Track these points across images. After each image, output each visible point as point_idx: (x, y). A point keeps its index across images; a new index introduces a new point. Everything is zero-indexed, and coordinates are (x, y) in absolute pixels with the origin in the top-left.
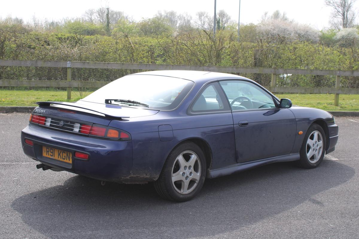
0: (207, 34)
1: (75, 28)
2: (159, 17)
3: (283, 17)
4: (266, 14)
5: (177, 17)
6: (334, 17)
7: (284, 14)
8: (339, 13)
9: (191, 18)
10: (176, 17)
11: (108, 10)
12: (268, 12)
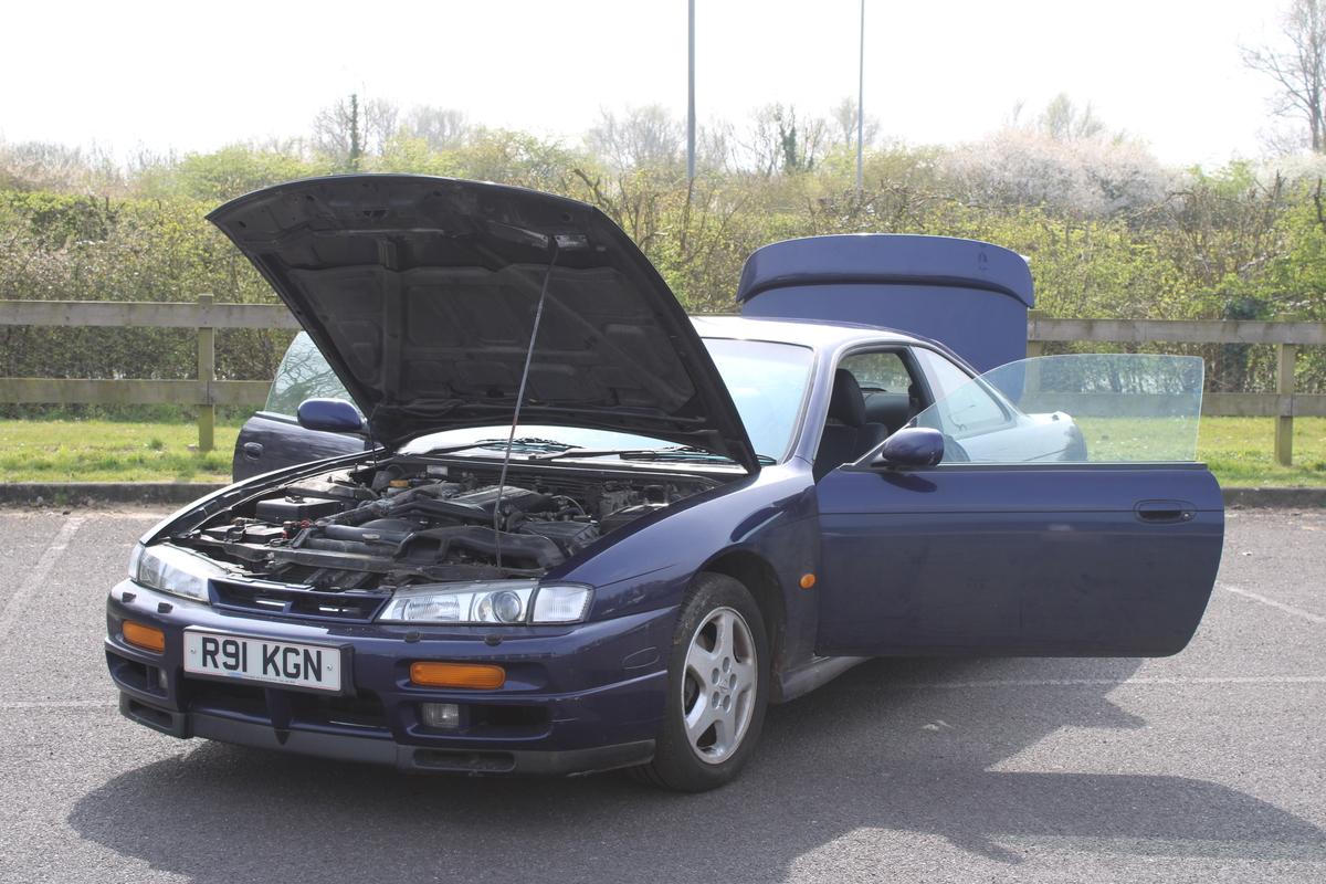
0: (589, 183)
1: (215, 174)
2: (604, 128)
3: (1087, 117)
5: (673, 126)
6: (1277, 113)
7: (1089, 110)
8: (1294, 97)
9: (730, 129)
10: (669, 125)
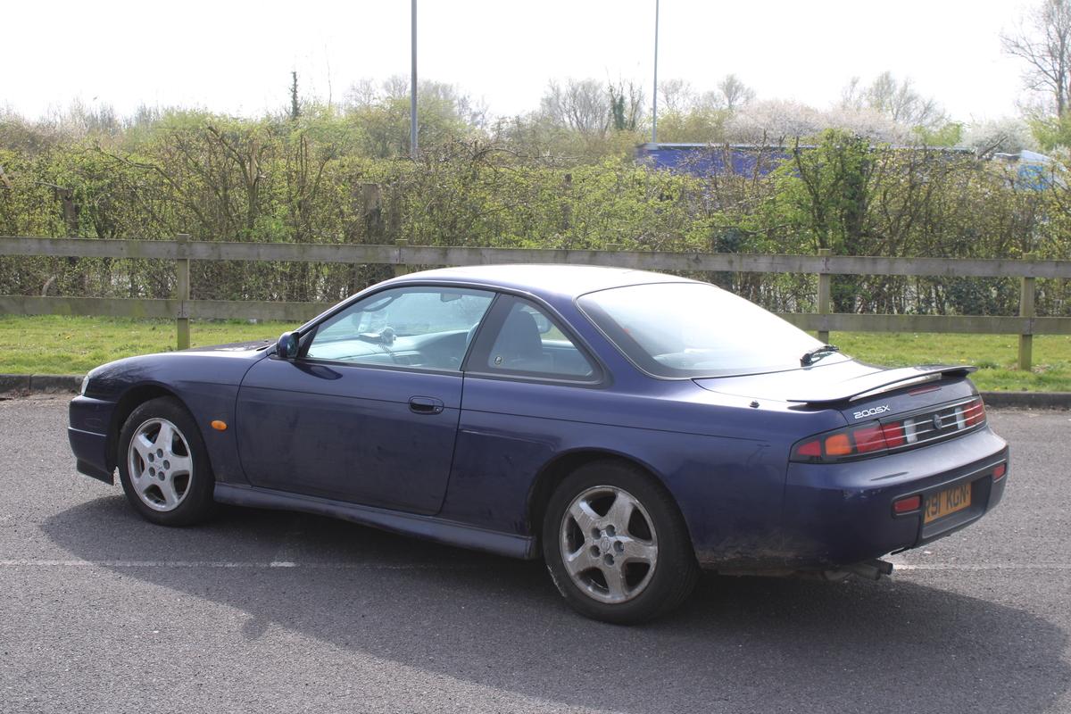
3: (904, 91)
4: (854, 83)
6: (1031, 87)
7: (905, 84)
8: (1043, 75)
11: (295, 76)
12: (859, 78)
